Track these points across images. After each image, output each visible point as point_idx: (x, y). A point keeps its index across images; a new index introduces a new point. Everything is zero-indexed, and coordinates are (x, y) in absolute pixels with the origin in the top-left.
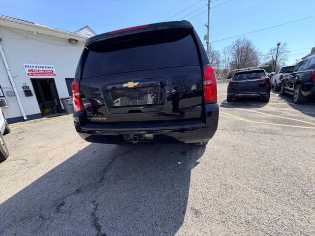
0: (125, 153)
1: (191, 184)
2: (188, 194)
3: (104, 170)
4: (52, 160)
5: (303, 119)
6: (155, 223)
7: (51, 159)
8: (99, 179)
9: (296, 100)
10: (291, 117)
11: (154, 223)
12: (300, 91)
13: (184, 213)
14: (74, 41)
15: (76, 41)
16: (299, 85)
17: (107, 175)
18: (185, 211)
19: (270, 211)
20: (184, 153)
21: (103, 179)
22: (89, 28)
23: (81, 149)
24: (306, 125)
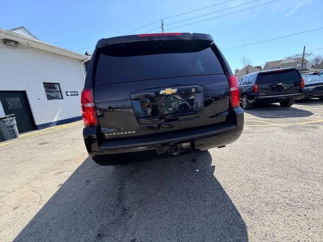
0: (130, 175)
1: (223, 187)
2: (228, 197)
3: (119, 199)
4: (18, 209)
5: (257, 119)
6: (221, 235)
7: (16, 208)
8: (119, 211)
9: (244, 107)
10: (250, 119)
11: (221, 237)
12: (246, 100)
13: (239, 215)
14: (13, 43)
15: (16, 43)
16: (245, 96)
17: (127, 203)
18: (239, 213)
19: (295, 191)
20: (194, 161)
21: (125, 210)
22: (25, 29)
23: (63, 182)
24: (262, 124)
